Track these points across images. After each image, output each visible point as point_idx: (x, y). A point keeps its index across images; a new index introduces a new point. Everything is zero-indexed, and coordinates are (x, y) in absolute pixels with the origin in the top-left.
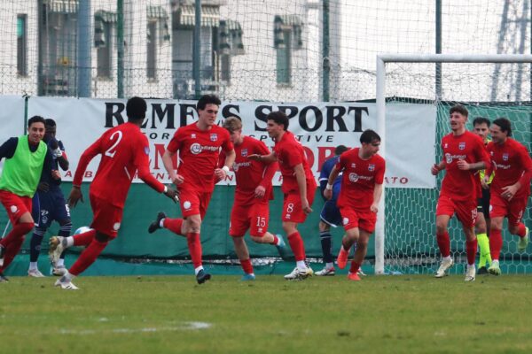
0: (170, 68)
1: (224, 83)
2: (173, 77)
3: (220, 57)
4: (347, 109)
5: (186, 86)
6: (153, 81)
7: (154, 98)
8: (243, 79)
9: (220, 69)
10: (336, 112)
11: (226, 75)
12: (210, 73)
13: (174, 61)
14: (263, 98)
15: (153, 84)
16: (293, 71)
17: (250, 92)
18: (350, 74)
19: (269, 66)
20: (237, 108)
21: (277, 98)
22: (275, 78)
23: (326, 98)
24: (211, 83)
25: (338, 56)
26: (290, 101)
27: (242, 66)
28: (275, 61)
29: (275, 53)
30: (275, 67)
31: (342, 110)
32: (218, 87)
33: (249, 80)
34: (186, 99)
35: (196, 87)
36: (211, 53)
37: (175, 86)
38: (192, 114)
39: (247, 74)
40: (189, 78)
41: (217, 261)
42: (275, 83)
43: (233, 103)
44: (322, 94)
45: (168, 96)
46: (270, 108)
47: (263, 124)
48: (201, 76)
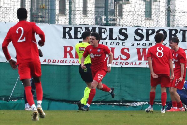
0: (94, 10)
1: (120, 17)
2: (95, 14)
3: (118, 5)
4: (179, 30)
5: (101, 19)
6: (86, 17)
7: (86, 25)
8: (128, 16)
9: (118, 11)
10: (174, 32)
11: (121, 14)
12: (113, 13)
13: (95, 7)
14: (138, 25)
15: (86, 18)
16: (153, 12)
17: (132, 22)
18: (180, 14)
19: (141, 10)
20: (126, 30)
21: (145, 25)
22: (144, 15)
23: (169, 25)
24: (113, 18)
25: (174, 5)
26: (151, 26)
27: (129, 10)
28: (144, 7)
29: (144, 3)
30: (144, 10)
31: (176, 31)
32: (117, 19)
33: (132, 16)
34: (101, 25)
35: (106, 20)
36: (113, 3)
37: (96, 19)
38: (104, 32)
39: (131, 13)
40: (103, 15)
41: (116, 104)
42: (144, 18)
43: (124, 27)
44: (167, 23)
45: (93, 24)
46: (142, 30)
47: (138, 38)
48: (109, 14)
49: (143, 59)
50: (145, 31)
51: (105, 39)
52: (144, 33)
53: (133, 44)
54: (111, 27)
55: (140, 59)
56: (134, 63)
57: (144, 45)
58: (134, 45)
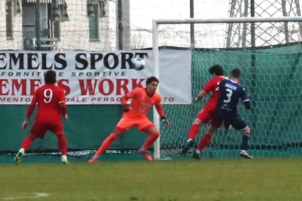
0: (21, 31)
1: (56, 39)
2: (23, 36)
3: (53, 23)
4: (134, 54)
5: (31, 42)
6: (10, 39)
7: (10, 50)
8: (67, 37)
9: (53, 30)
10: (127, 57)
11: (57, 34)
12: (46, 33)
13: (23, 26)
14: (80, 48)
15: (10, 41)
16: (100, 31)
17: (72, 45)
18: (135, 32)
19: (84, 28)
20: (64, 55)
21: (89, 48)
22: (88, 35)
23: (120, 46)
24: (47, 39)
25: (128, 21)
26: (97, 50)
27: (67, 29)
28: (88, 25)
29: (88, 20)
30: (88, 29)
31: (131, 55)
32: (52, 42)
33: (71, 37)
34: (32, 49)
35: (37, 43)
36: (47, 20)
37: (25, 42)
38: (35, 59)
39: (70, 33)
40: (33, 37)
42: (88, 39)
43: (61, 52)
44: (118, 45)
45: (20, 48)
46: (85, 55)
47: (81, 66)
48: (41, 35)
49: (88, 93)
50: (89, 56)
51: (37, 68)
52: (88, 58)
53: (73, 74)
54: (44, 52)
55: (84, 93)
56: (76, 100)
57: (89, 74)
58: (75, 75)
